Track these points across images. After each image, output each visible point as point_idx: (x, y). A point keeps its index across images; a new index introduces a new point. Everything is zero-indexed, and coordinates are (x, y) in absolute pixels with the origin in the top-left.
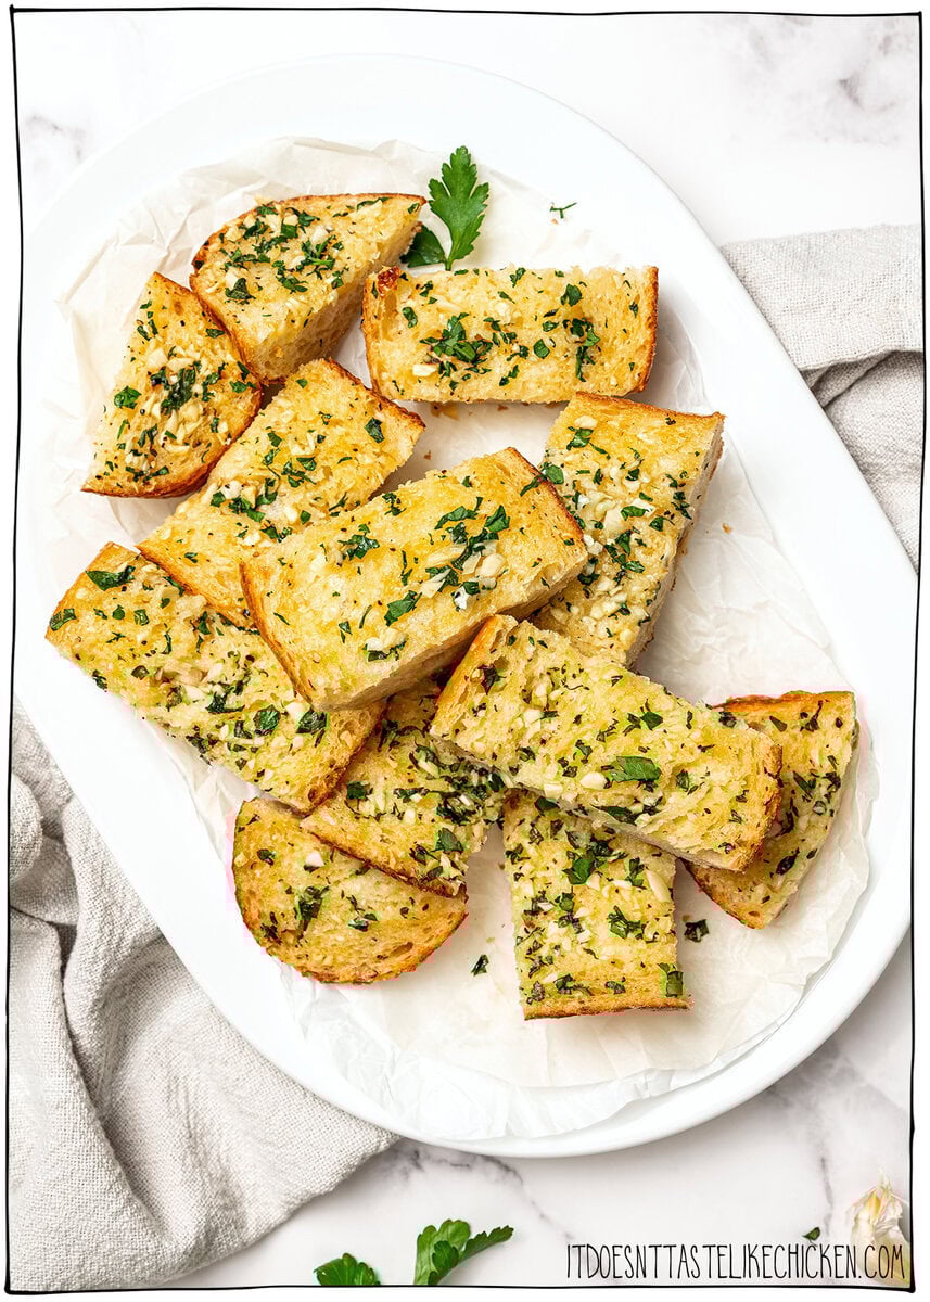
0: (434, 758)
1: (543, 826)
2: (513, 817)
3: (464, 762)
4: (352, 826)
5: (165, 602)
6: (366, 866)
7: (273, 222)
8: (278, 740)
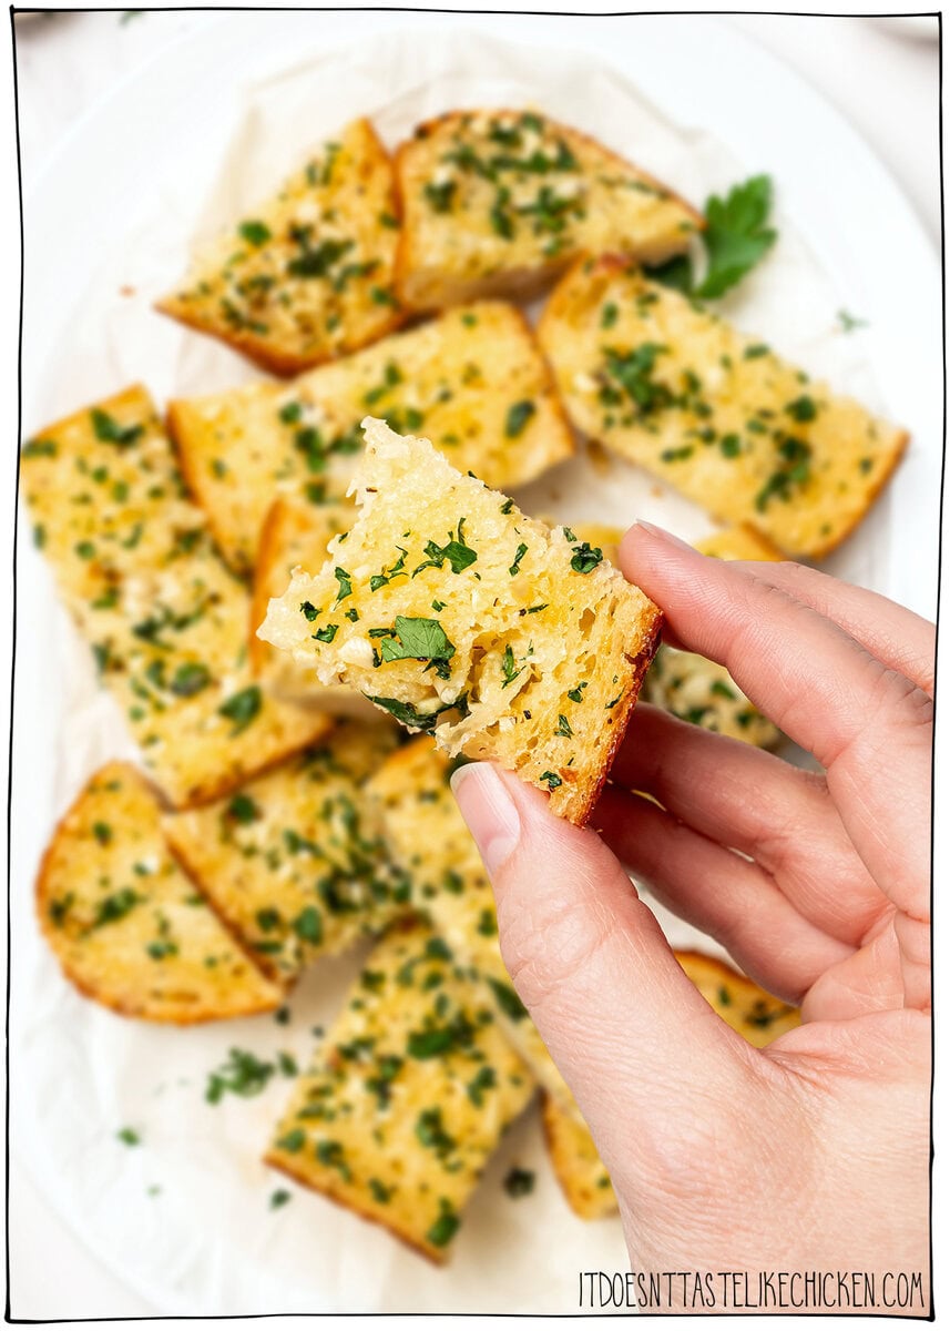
0: (353, 823)
1: (421, 972)
2: (398, 940)
3: (380, 848)
4: (213, 847)
5: (156, 493)
6: (202, 898)
7: (531, 143)
8: (192, 711)
